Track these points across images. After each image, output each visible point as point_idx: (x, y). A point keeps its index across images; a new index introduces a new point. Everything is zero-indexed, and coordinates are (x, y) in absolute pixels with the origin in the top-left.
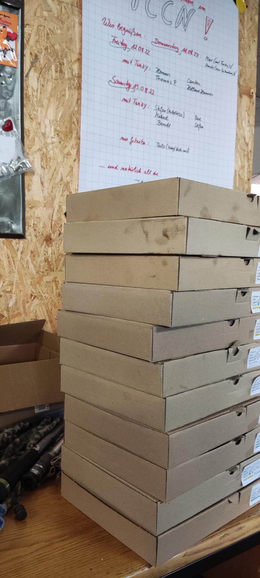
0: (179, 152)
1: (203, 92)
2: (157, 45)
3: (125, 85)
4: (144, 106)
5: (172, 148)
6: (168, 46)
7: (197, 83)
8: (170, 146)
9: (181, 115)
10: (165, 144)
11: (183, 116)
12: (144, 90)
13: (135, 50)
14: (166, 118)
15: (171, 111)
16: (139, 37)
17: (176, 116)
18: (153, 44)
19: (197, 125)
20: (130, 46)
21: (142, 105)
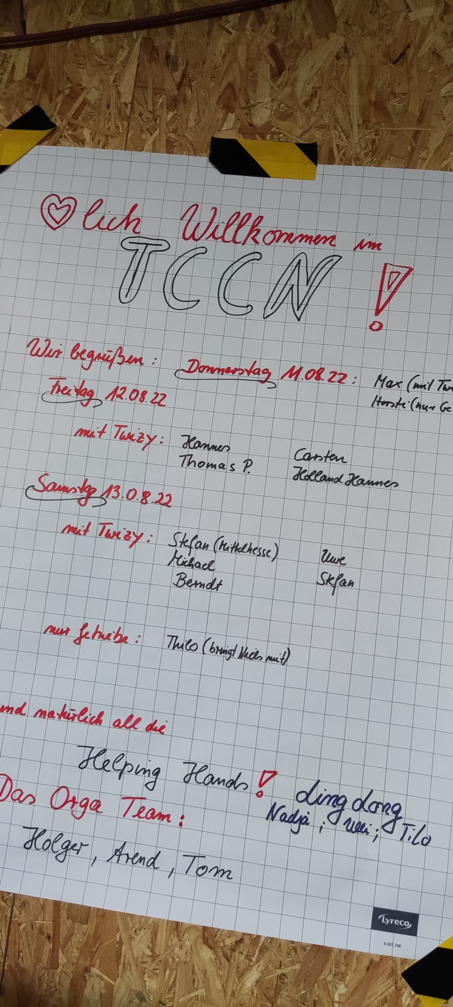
0: (248, 661)
1: (355, 480)
2: (196, 375)
3: (76, 491)
4: (133, 538)
5: (223, 652)
6: (234, 372)
7: (333, 457)
8: (215, 646)
9: (266, 554)
10: (199, 640)
11: (272, 554)
12: (139, 496)
13: (119, 399)
14: (209, 566)
15: (230, 544)
16: (135, 366)
17: (245, 558)
18: (182, 374)
19: (326, 577)
20: (101, 393)
21: (127, 538)
